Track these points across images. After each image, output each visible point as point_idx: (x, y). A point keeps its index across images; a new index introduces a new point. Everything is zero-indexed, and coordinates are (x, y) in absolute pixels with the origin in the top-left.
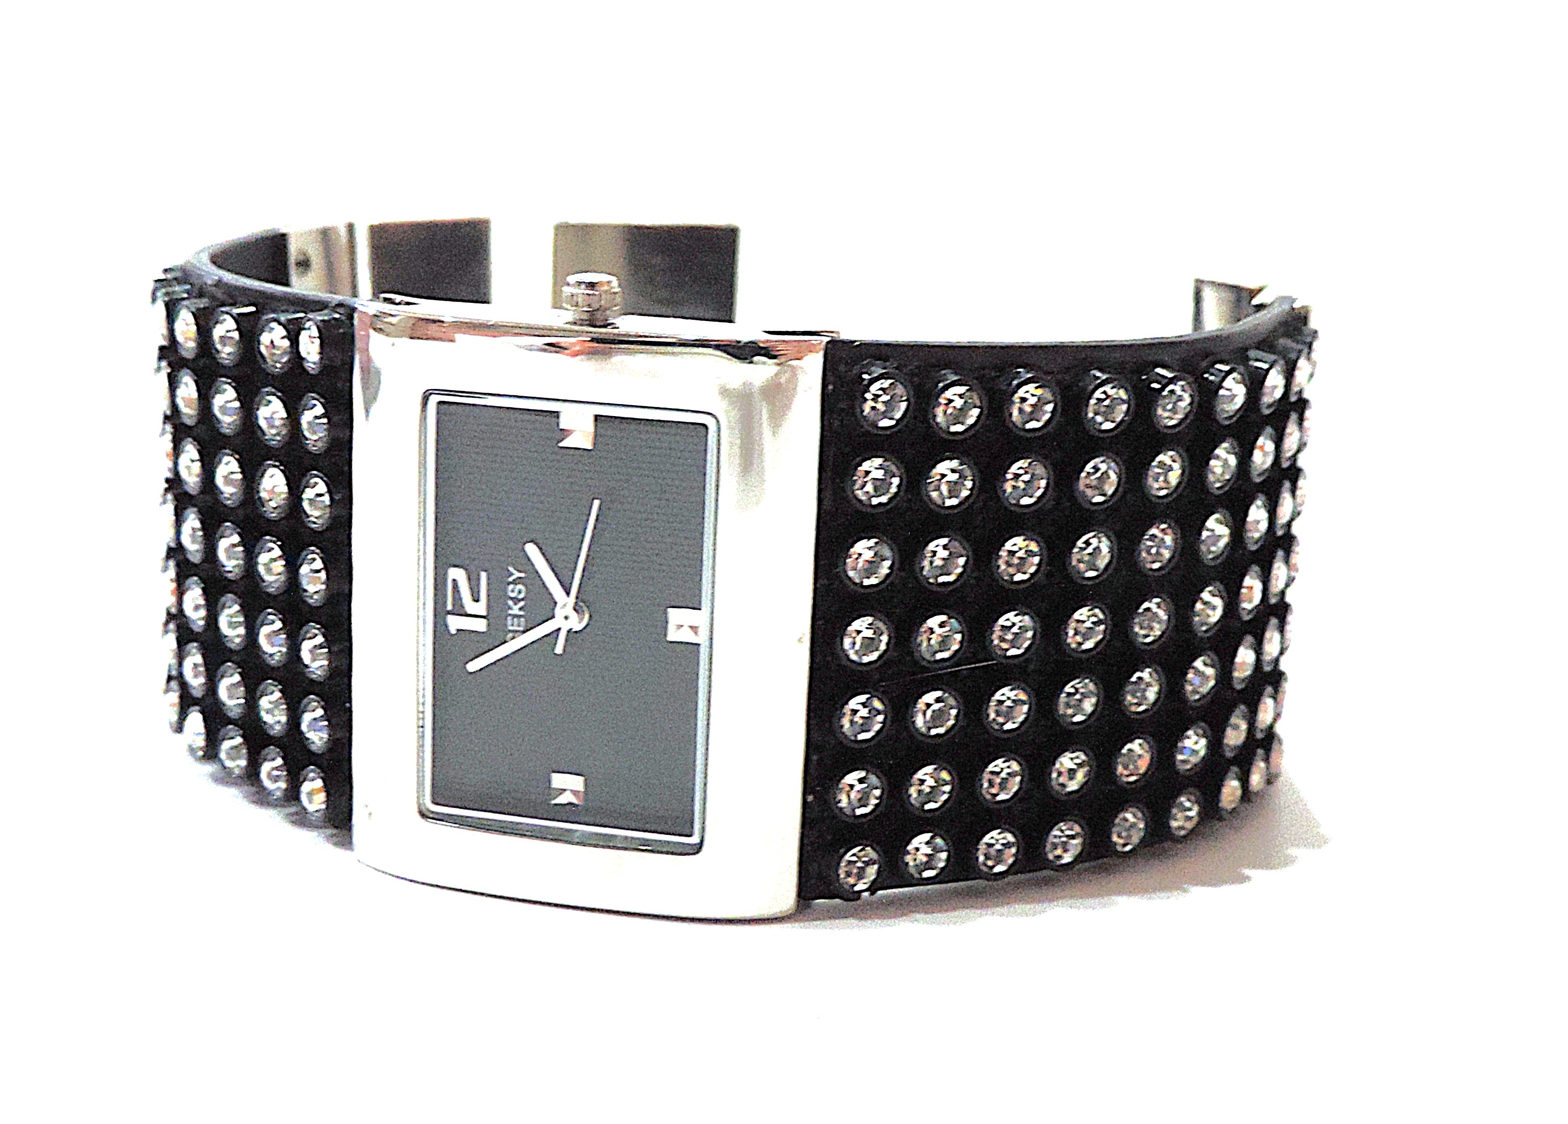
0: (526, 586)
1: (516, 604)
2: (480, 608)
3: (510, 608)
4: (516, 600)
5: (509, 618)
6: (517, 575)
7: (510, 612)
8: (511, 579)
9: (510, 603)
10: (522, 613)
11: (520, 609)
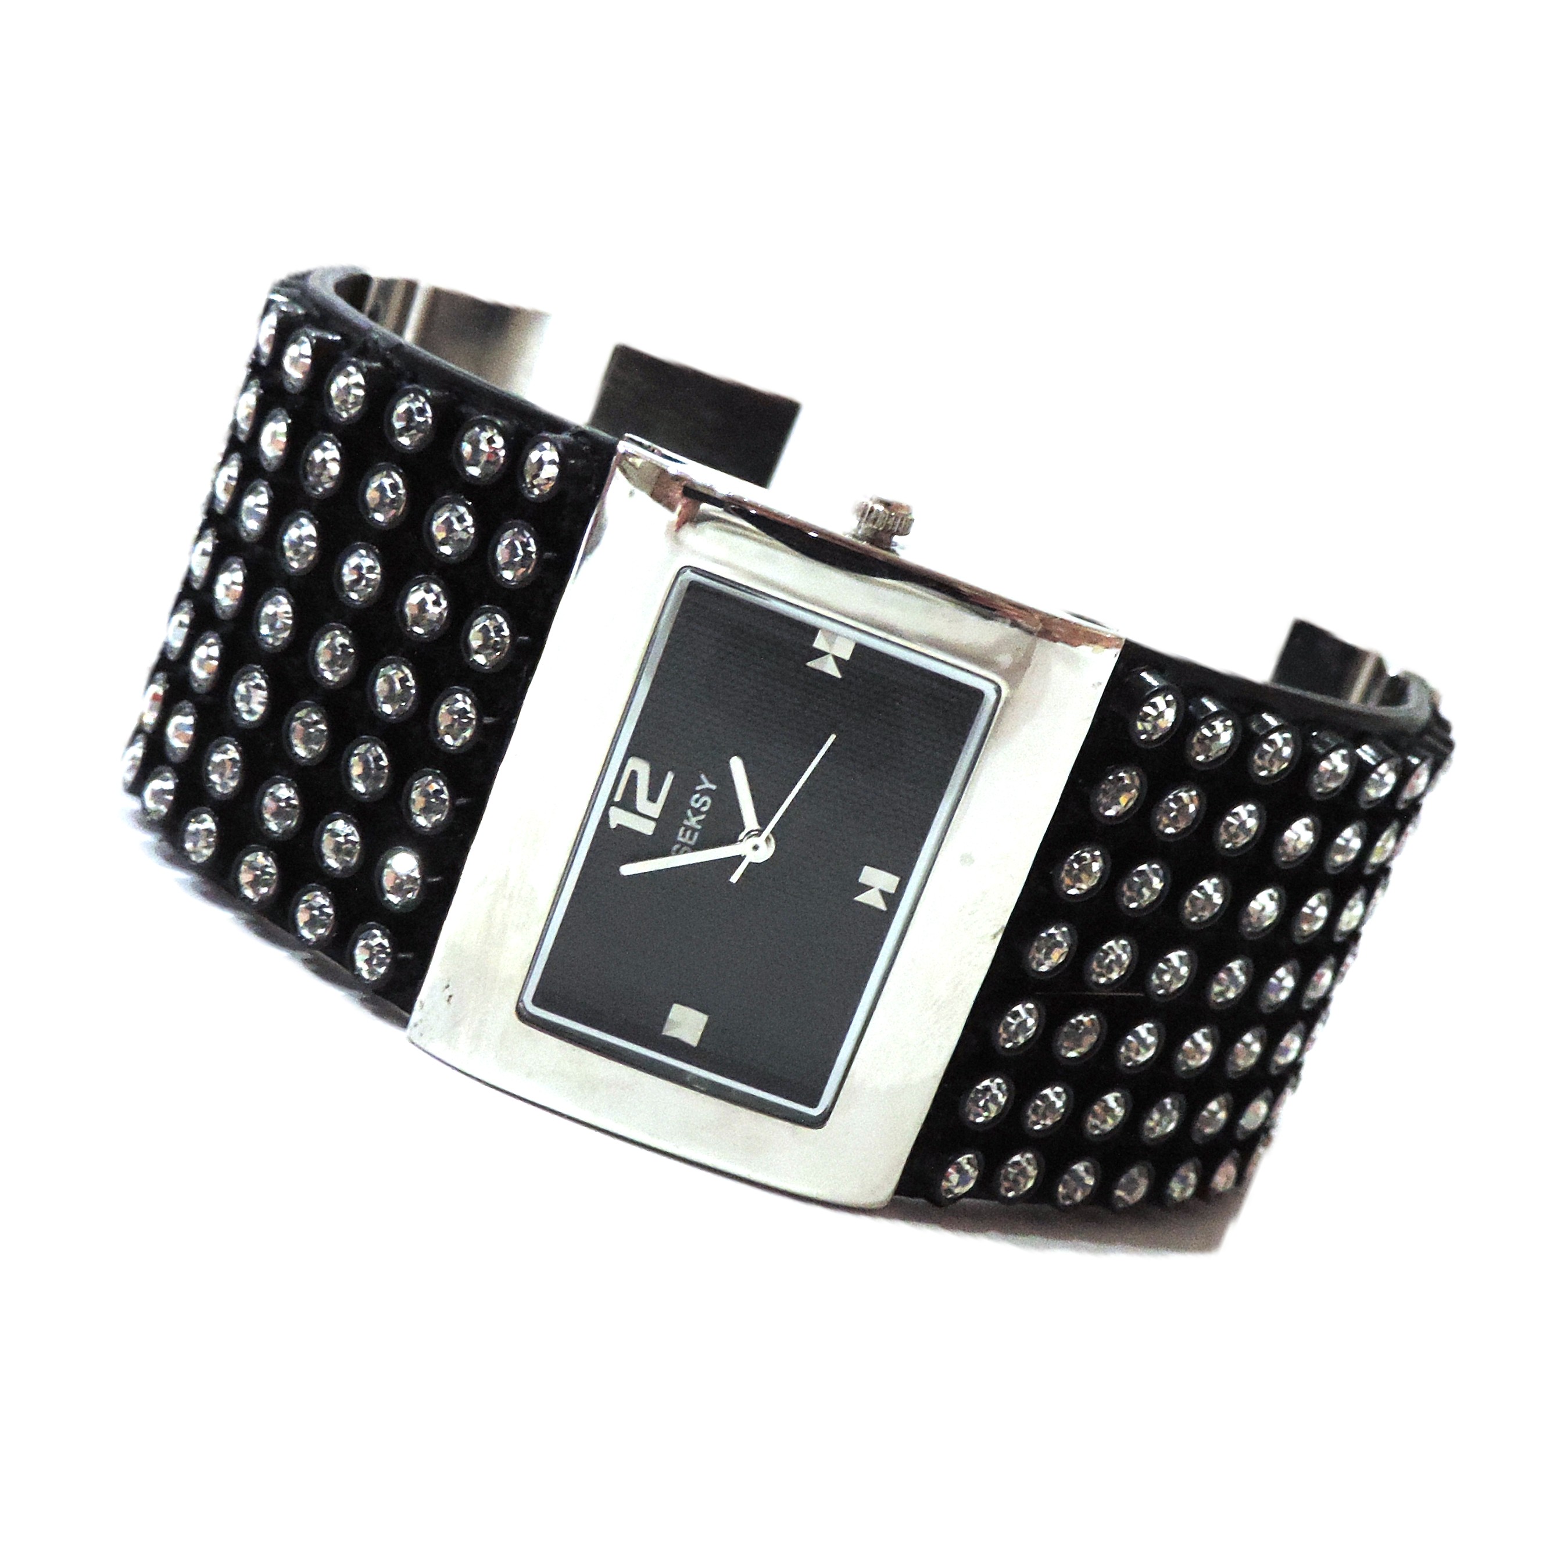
0: (712, 799)
1: (694, 816)
2: (655, 810)
3: (688, 818)
4: (697, 812)
5: (683, 829)
6: (707, 785)
7: (686, 822)
8: (698, 788)
9: (689, 812)
10: (699, 827)
11: (699, 822)
